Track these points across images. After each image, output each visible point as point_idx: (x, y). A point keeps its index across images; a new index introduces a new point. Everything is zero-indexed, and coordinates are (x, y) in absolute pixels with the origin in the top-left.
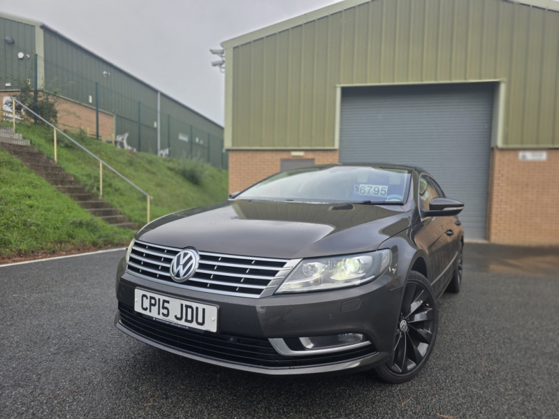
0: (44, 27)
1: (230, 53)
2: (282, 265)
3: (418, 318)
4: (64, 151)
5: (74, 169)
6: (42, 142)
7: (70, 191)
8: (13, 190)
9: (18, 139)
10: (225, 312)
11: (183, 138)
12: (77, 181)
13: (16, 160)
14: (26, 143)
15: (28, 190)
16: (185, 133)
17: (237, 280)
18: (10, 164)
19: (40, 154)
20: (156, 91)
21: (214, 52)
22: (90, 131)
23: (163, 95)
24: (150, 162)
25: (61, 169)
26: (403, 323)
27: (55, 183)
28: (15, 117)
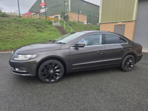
3: (57, 71)
8: (52, 36)
13: (57, 29)
14: (60, 25)
15: (55, 36)
18: (54, 30)
19: (62, 28)
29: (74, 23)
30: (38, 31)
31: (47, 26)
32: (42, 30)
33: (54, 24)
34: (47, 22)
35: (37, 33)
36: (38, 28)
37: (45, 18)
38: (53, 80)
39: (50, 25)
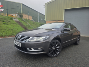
0: (22, 4)
1: (46, 5)
2: (29, 38)
3: (57, 47)
4: (24, 22)
5: (24, 24)
6: (21, 20)
7: (24, 27)
8: (16, 27)
9: (18, 20)
10: (22, 44)
11: (42, 19)
12: (25, 26)
13: (17, 23)
14: (19, 21)
15: (17, 27)
16: (42, 18)
17: (24, 40)
18: (16, 24)
19: (20, 22)
20: (38, 12)
21: (44, 5)
22: (28, 18)
23: (39, 13)
24: (36, 23)
25: (23, 24)
26: (54, 48)
27: (22, 26)
28: (17, 17)
29: (26, 20)
30: (4, 23)
31: (10, 20)
32: (7, 24)
33: (14, 20)
34: (9, 18)
35: (4, 25)
36: (3, 22)
37: (6, 15)
38: (55, 55)
39: (11, 20)
